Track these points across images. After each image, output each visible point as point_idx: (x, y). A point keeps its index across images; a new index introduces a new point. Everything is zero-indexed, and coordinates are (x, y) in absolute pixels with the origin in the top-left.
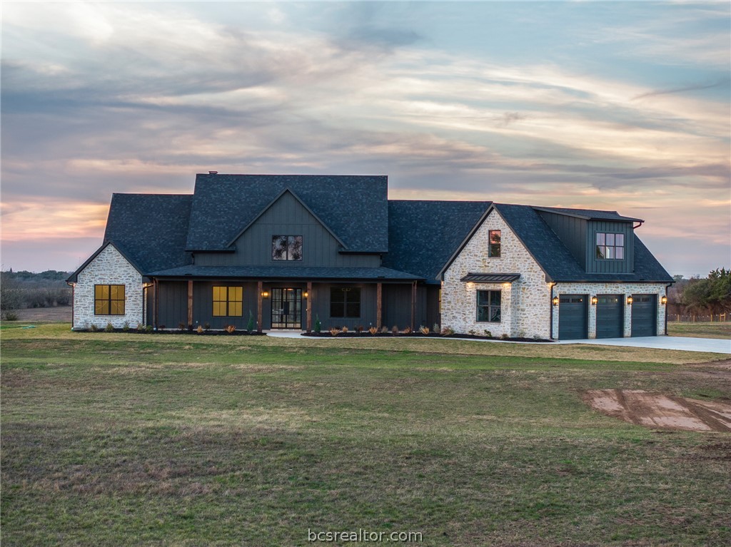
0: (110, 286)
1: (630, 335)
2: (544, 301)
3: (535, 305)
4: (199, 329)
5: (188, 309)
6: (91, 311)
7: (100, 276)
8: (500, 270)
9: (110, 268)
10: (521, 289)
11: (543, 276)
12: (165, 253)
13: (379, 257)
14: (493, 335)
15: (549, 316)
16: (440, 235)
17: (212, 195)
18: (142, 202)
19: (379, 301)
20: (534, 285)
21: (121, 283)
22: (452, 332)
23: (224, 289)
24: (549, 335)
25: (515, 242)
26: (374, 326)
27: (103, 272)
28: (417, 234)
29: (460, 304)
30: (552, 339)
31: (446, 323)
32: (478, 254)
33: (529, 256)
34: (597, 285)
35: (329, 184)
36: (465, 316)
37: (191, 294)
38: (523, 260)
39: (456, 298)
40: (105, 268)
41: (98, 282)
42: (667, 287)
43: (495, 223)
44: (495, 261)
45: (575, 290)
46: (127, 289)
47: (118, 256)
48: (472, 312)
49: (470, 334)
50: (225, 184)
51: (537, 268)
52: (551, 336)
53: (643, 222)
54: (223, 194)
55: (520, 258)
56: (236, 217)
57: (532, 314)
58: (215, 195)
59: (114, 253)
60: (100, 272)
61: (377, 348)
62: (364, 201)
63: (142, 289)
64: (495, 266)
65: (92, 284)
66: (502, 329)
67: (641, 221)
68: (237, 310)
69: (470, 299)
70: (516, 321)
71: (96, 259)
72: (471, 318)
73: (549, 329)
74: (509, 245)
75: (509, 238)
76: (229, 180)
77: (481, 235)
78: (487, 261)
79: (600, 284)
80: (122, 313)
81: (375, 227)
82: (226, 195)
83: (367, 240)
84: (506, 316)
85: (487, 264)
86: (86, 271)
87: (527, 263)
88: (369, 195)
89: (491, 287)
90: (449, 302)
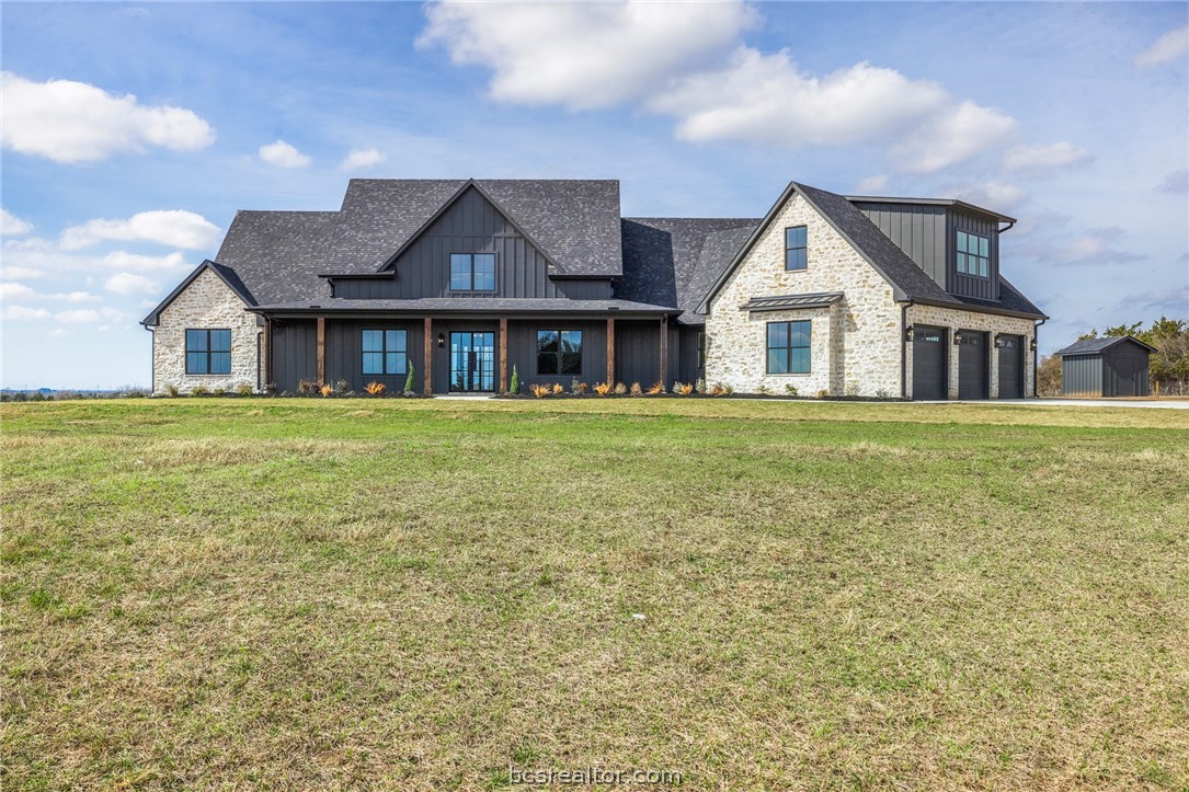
0: (209, 330)
1: (997, 395)
2: (889, 334)
3: (872, 342)
4: (325, 390)
5: (317, 362)
6: (180, 368)
7: (193, 316)
8: (807, 290)
9: (208, 304)
10: (846, 317)
11: (887, 293)
12: (297, 285)
13: (609, 284)
14: (800, 393)
15: (899, 359)
16: (694, 260)
17: (369, 205)
18: (277, 221)
19: (610, 347)
20: (870, 310)
21: (225, 326)
22: (729, 390)
23: (378, 334)
24: (900, 391)
25: (834, 241)
26: (603, 380)
27: (198, 310)
28: (662, 259)
29: (737, 348)
30: (904, 398)
31: (713, 378)
32: (768, 267)
33: (860, 259)
34: (960, 312)
35: (537, 190)
36: (745, 367)
37: (321, 338)
38: (849, 269)
39: (730, 340)
40: (202, 304)
41: (191, 325)
42: (1036, 327)
43: (797, 215)
44: (799, 276)
45: (933, 318)
46: (234, 335)
47: (221, 285)
48: (759, 359)
49: (760, 392)
50: (390, 192)
51: (877, 279)
52: (904, 393)
53: (1015, 221)
54: (385, 203)
55: (843, 266)
56: (401, 231)
57: (865, 357)
58: (373, 204)
59: (214, 281)
60: (194, 311)
61: (611, 411)
62: (586, 210)
63: (256, 336)
64: (800, 284)
65: (182, 328)
66: (813, 383)
67: (1012, 221)
68: (398, 364)
69: (755, 338)
70: (837, 370)
71: (187, 291)
72: (758, 369)
73: (899, 381)
74: (821, 247)
75: (822, 235)
76: (396, 186)
77: (772, 234)
78: (783, 277)
79: (963, 312)
80: (226, 371)
81: (602, 244)
82: (388, 204)
83: (590, 260)
84: (821, 361)
85: (782, 282)
86: (173, 308)
87: (856, 273)
88: (593, 204)
89: (793, 317)
90: (719, 346)
